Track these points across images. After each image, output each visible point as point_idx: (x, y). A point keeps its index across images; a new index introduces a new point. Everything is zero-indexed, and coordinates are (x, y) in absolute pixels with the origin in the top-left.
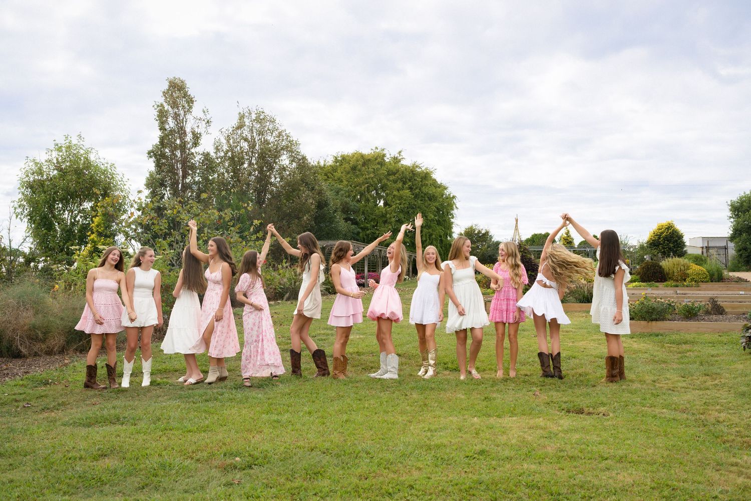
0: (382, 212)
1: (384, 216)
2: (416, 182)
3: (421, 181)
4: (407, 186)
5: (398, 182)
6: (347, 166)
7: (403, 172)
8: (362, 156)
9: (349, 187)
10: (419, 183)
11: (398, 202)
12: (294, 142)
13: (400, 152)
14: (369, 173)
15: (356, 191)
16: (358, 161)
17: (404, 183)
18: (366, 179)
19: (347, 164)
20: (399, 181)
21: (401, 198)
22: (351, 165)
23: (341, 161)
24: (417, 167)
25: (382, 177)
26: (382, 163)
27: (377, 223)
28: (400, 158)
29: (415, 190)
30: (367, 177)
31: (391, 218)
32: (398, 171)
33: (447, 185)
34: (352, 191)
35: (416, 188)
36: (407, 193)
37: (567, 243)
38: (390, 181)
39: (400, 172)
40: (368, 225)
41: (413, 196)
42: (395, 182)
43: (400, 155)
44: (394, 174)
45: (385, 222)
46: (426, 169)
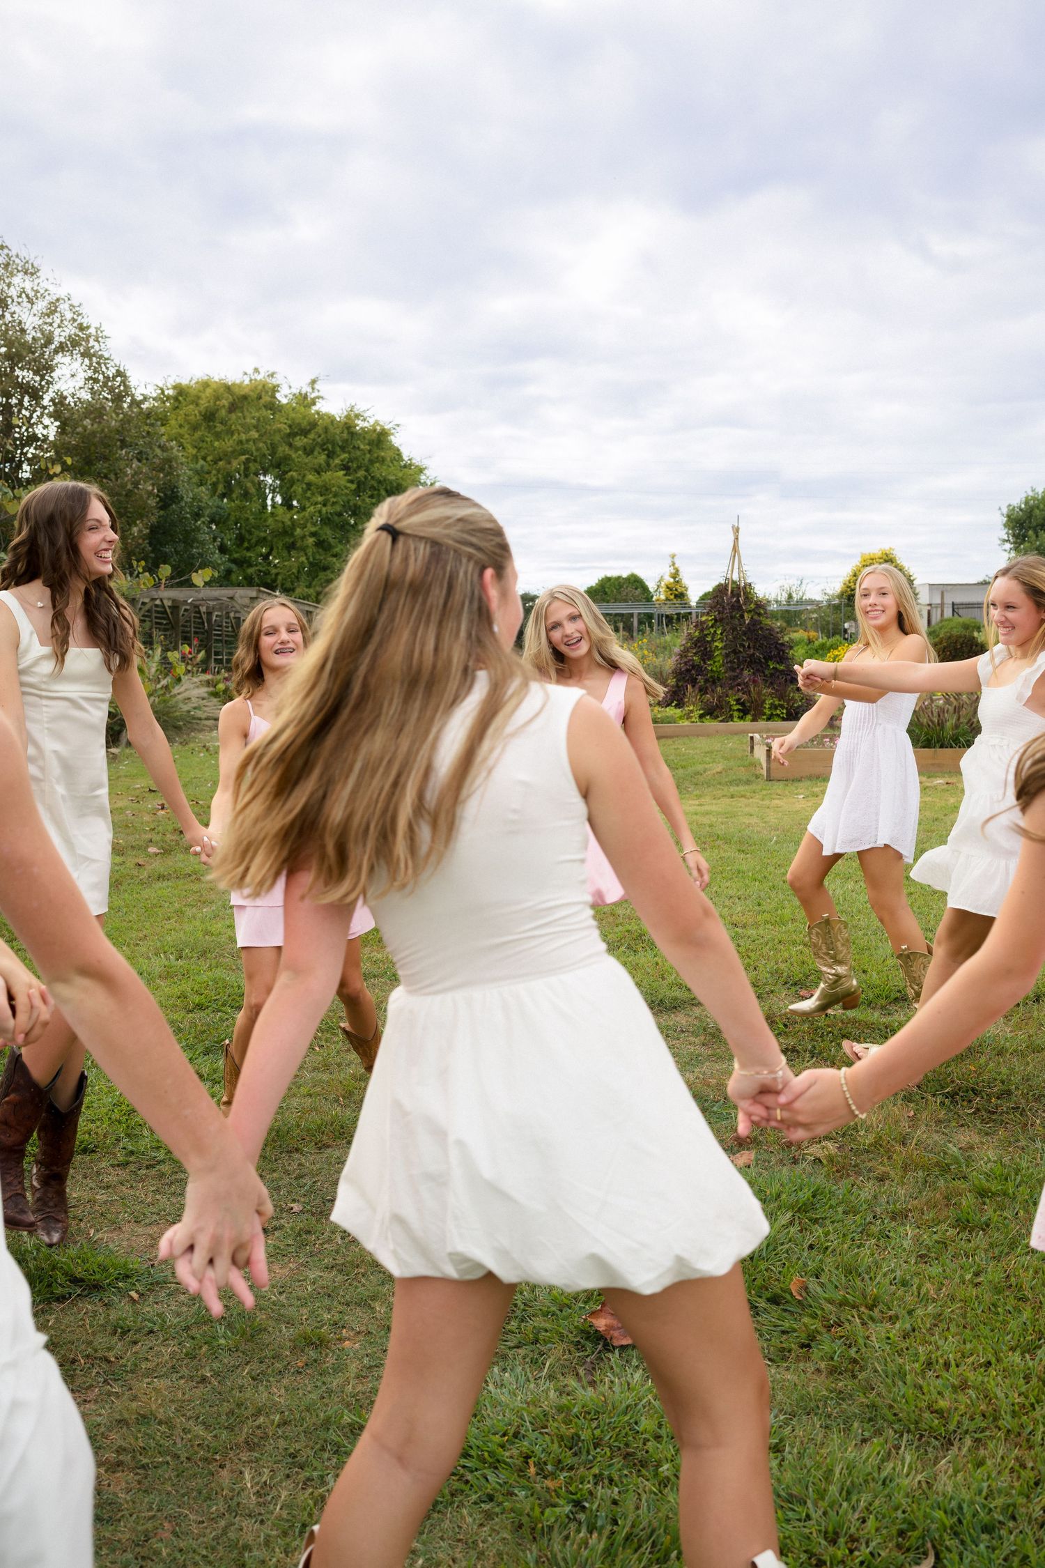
0: (283, 523)
1: (286, 531)
2: (358, 453)
3: (370, 451)
4: (337, 461)
5: (316, 453)
6: (193, 412)
7: (326, 430)
8: (228, 388)
9: (201, 462)
10: (365, 454)
11: (320, 499)
12: (92, 331)
13: (313, 382)
14: (247, 429)
15: (218, 471)
16: (217, 398)
17: (331, 455)
18: (240, 442)
19: (191, 406)
20: (318, 449)
21: (325, 489)
22: (202, 408)
23: (176, 399)
24: (357, 416)
25: (277, 438)
26: (273, 407)
27: (272, 549)
28: (313, 396)
29: (355, 471)
30: (243, 437)
31: (303, 537)
32: (314, 425)
33: (425, 463)
34: (209, 473)
35: (359, 467)
36: (337, 478)
37: (676, 596)
38: (297, 449)
39: (319, 429)
40: (248, 554)
41: (353, 486)
42: (308, 451)
43: (313, 389)
44: (305, 432)
45: (291, 547)
46: (377, 423)
